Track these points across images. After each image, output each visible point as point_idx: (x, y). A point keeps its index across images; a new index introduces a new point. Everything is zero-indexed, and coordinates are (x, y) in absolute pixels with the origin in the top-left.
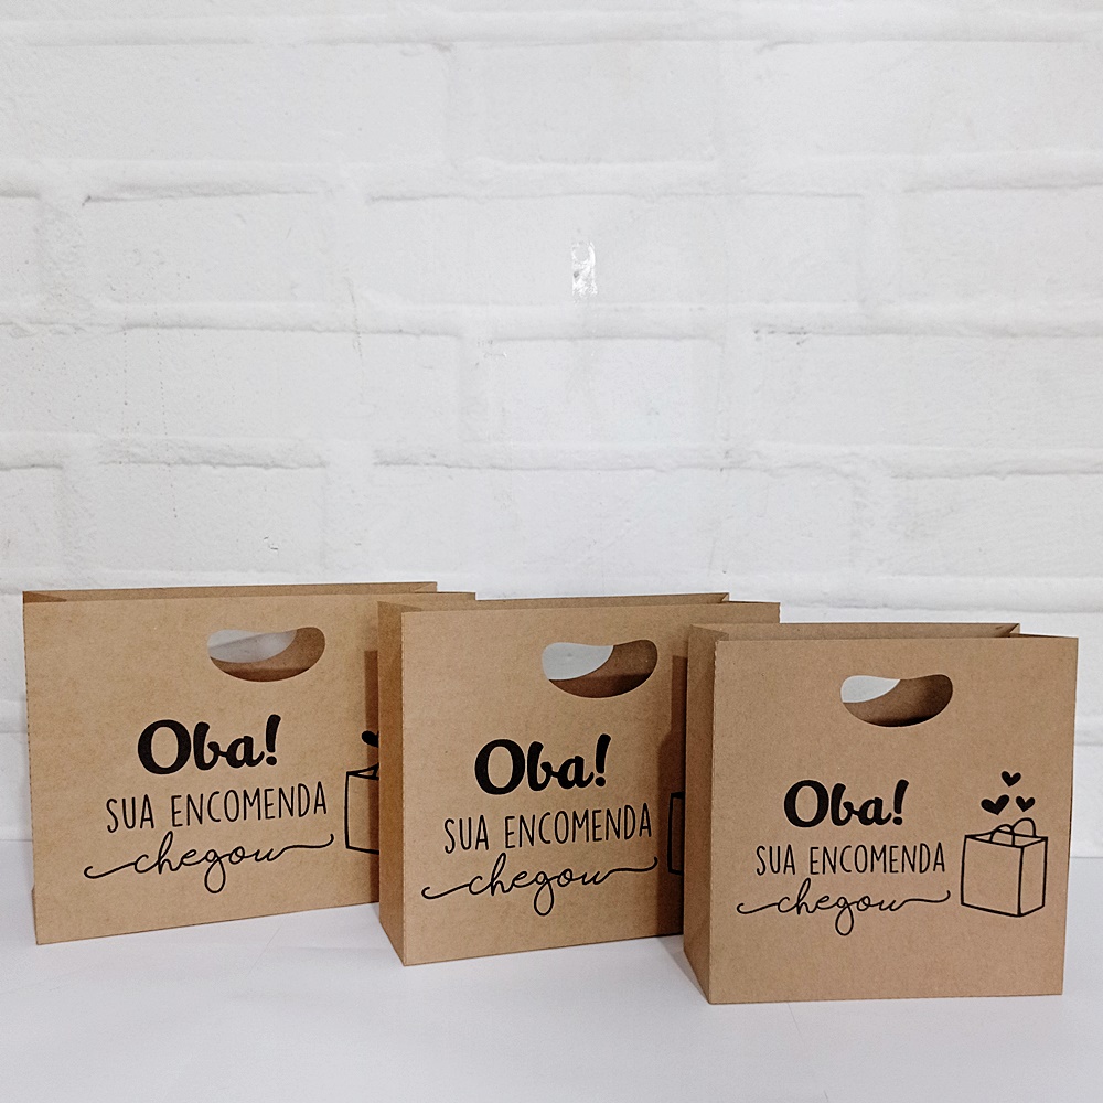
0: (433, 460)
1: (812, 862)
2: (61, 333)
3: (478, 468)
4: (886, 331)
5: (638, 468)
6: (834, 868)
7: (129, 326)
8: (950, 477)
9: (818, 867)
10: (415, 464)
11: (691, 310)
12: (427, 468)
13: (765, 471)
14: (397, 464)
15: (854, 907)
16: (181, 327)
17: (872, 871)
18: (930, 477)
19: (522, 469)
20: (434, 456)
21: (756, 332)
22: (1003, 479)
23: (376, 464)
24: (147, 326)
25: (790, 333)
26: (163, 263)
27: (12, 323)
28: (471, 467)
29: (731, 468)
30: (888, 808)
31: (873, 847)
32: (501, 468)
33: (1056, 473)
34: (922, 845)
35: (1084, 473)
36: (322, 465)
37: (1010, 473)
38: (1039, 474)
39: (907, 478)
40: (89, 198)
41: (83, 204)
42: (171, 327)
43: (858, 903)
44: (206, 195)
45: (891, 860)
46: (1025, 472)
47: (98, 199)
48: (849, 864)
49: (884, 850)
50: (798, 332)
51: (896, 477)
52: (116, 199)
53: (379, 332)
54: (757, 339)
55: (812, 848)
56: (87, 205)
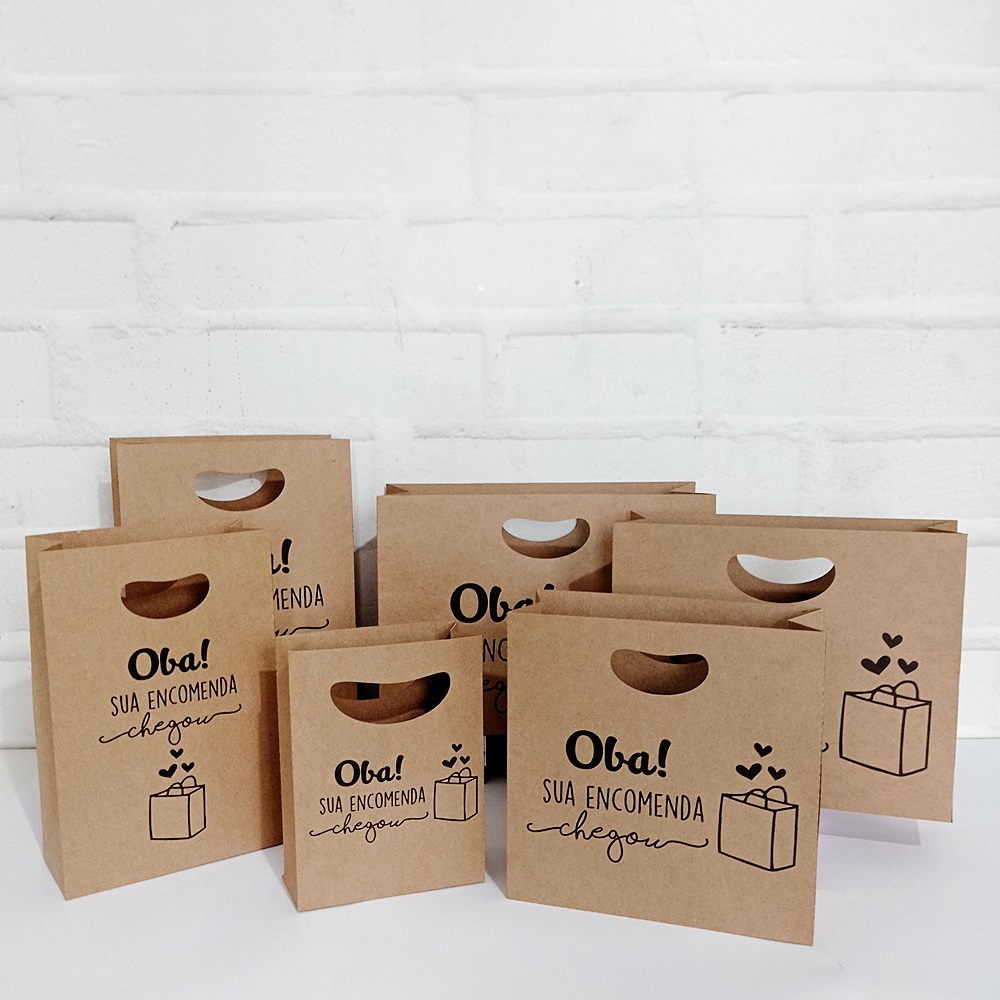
0: (462, 433)
1: (588, 798)
2: (156, 334)
3: (498, 439)
4: (826, 325)
5: (627, 437)
6: (607, 805)
7: (211, 329)
8: (877, 440)
9: (593, 803)
10: (447, 437)
11: (670, 309)
12: (456, 440)
13: (730, 438)
14: (432, 437)
15: (623, 840)
16: (254, 328)
17: (639, 812)
18: (862, 441)
19: (533, 439)
20: (463, 430)
21: (723, 327)
22: (920, 441)
23: (415, 438)
24: (226, 328)
25: (750, 327)
26: (239, 277)
27: (114, 327)
28: (493, 439)
29: (702, 436)
30: (653, 762)
31: (640, 793)
32: (516, 438)
33: (960, 436)
34: (683, 796)
35: (984, 436)
36: (372, 438)
37: (924, 437)
38: (947, 437)
39: (844, 442)
40: (177, 223)
41: (172, 228)
42: (247, 328)
43: (627, 837)
44: (273, 221)
45: (656, 806)
46: (937, 436)
47: (184, 224)
48: (620, 803)
49: (650, 796)
50: (756, 327)
51: (834, 441)
52: (200, 224)
53: (418, 331)
54: (723, 333)
55: (588, 787)
56: (175, 228)
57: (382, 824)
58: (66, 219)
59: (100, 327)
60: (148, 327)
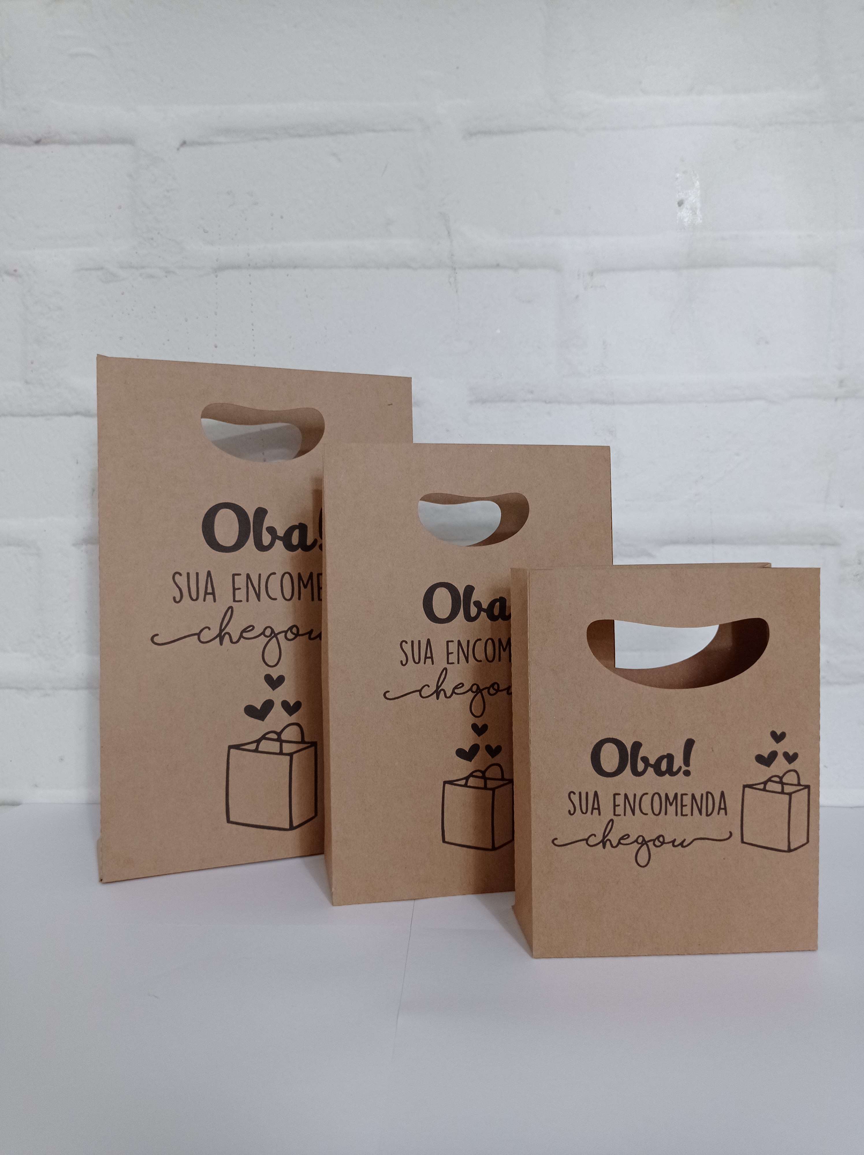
57: (660, 841)
58: (54, 142)
59: (87, 269)
60: (143, 267)
